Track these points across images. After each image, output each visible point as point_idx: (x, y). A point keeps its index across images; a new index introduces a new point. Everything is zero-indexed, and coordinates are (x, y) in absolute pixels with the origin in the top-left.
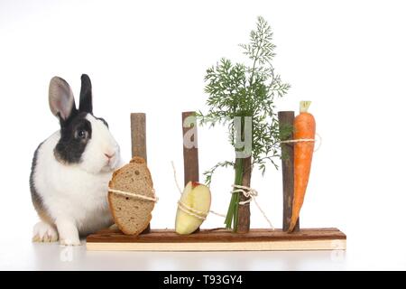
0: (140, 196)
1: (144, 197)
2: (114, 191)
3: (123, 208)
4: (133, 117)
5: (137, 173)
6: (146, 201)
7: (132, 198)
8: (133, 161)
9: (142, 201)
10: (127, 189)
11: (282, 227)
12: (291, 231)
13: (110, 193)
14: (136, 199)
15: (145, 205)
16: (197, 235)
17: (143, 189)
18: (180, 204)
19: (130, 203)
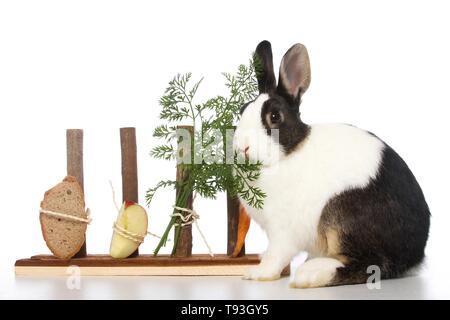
0: (71, 217)
1: (76, 218)
2: (45, 212)
3: (55, 230)
4: (70, 133)
5: (69, 193)
6: (78, 222)
7: (64, 219)
8: (66, 180)
9: (74, 222)
10: (59, 209)
11: (225, 252)
12: (237, 255)
13: (41, 214)
14: (68, 221)
15: (78, 227)
16: (133, 259)
17: (75, 209)
18: (115, 226)
19: (62, 225)
